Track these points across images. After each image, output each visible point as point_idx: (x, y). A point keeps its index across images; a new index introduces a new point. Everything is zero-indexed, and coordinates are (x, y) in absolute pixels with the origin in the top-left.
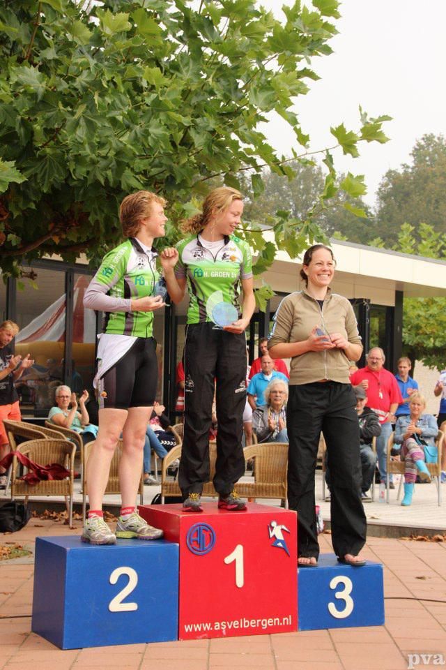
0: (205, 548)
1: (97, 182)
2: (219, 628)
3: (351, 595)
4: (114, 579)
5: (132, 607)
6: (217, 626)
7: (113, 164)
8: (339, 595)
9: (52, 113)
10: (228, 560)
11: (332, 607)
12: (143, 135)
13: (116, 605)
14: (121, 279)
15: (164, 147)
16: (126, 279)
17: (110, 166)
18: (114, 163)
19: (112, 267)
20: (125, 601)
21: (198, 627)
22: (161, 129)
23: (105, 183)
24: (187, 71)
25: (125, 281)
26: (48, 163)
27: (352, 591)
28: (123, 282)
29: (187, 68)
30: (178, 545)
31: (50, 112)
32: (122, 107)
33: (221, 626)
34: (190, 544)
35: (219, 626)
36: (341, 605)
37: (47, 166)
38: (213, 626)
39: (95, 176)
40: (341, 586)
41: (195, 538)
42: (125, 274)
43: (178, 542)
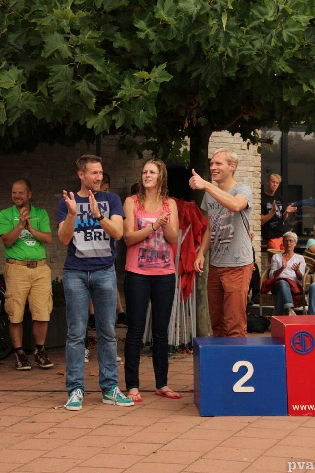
0: (306, 349)
1: (257, 72)
4: (236, 368)
5: (251, 389)
7: (265, 59)
9: (203, 30)
13: (238, 388)
17: (262, 61)
18: (266, 58)
20: (245, 385)
21: (303, 407)
23: (263, 73)
26: (210, 65)
30: (284, 346)
31: (202, 28)
34: (294, 345)
37: (209, 67)
41: (298, 342)
43: (285, 345)
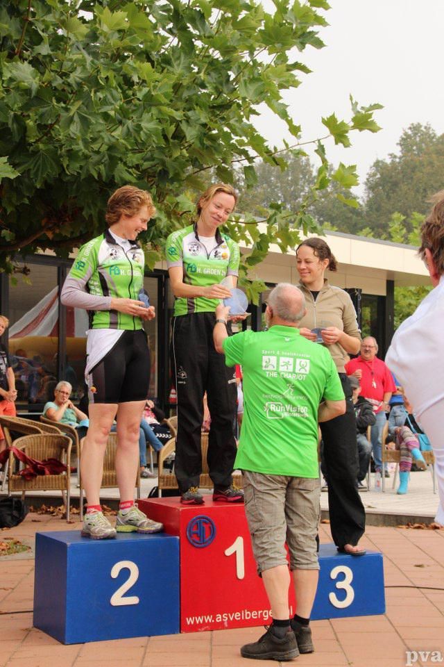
0: (205, 540)
1: (91, 176)
2: (220, 620)
3: (351, 584)
4: (115, 573)
5: (134, 600)
6: (219, 618)
7: (105, 159)
8: (339, 585)
10: (228, 552)
11: (333, 597)
12: (135, 130)
13: (118, 599)
14: (95, 271)
15: (156, 142)
16: (100, 271)
17: (103, 161)
18: (106, 157)
19: (84, 260)
20: (127, 594)
21: (200, 620)
22: (152, 123)
23: (98, 177)
24: (179, 65)
25: (100, 274)
26: (41, 159)
27: (353, 581)
28: (98, 275)
29: (178, 62)
30: (178, 537)
31: (46, 107)
32: (113, 102)
33: (222, 618)
34: (190, 536)
35: (220, 618)
36: (342, 594)
37: (40, 161)
38: (214, 618)
39: (88, 170)
40: (342, 576)
41: (195, 531)
42: (98, 266)
43: (179, 535)
